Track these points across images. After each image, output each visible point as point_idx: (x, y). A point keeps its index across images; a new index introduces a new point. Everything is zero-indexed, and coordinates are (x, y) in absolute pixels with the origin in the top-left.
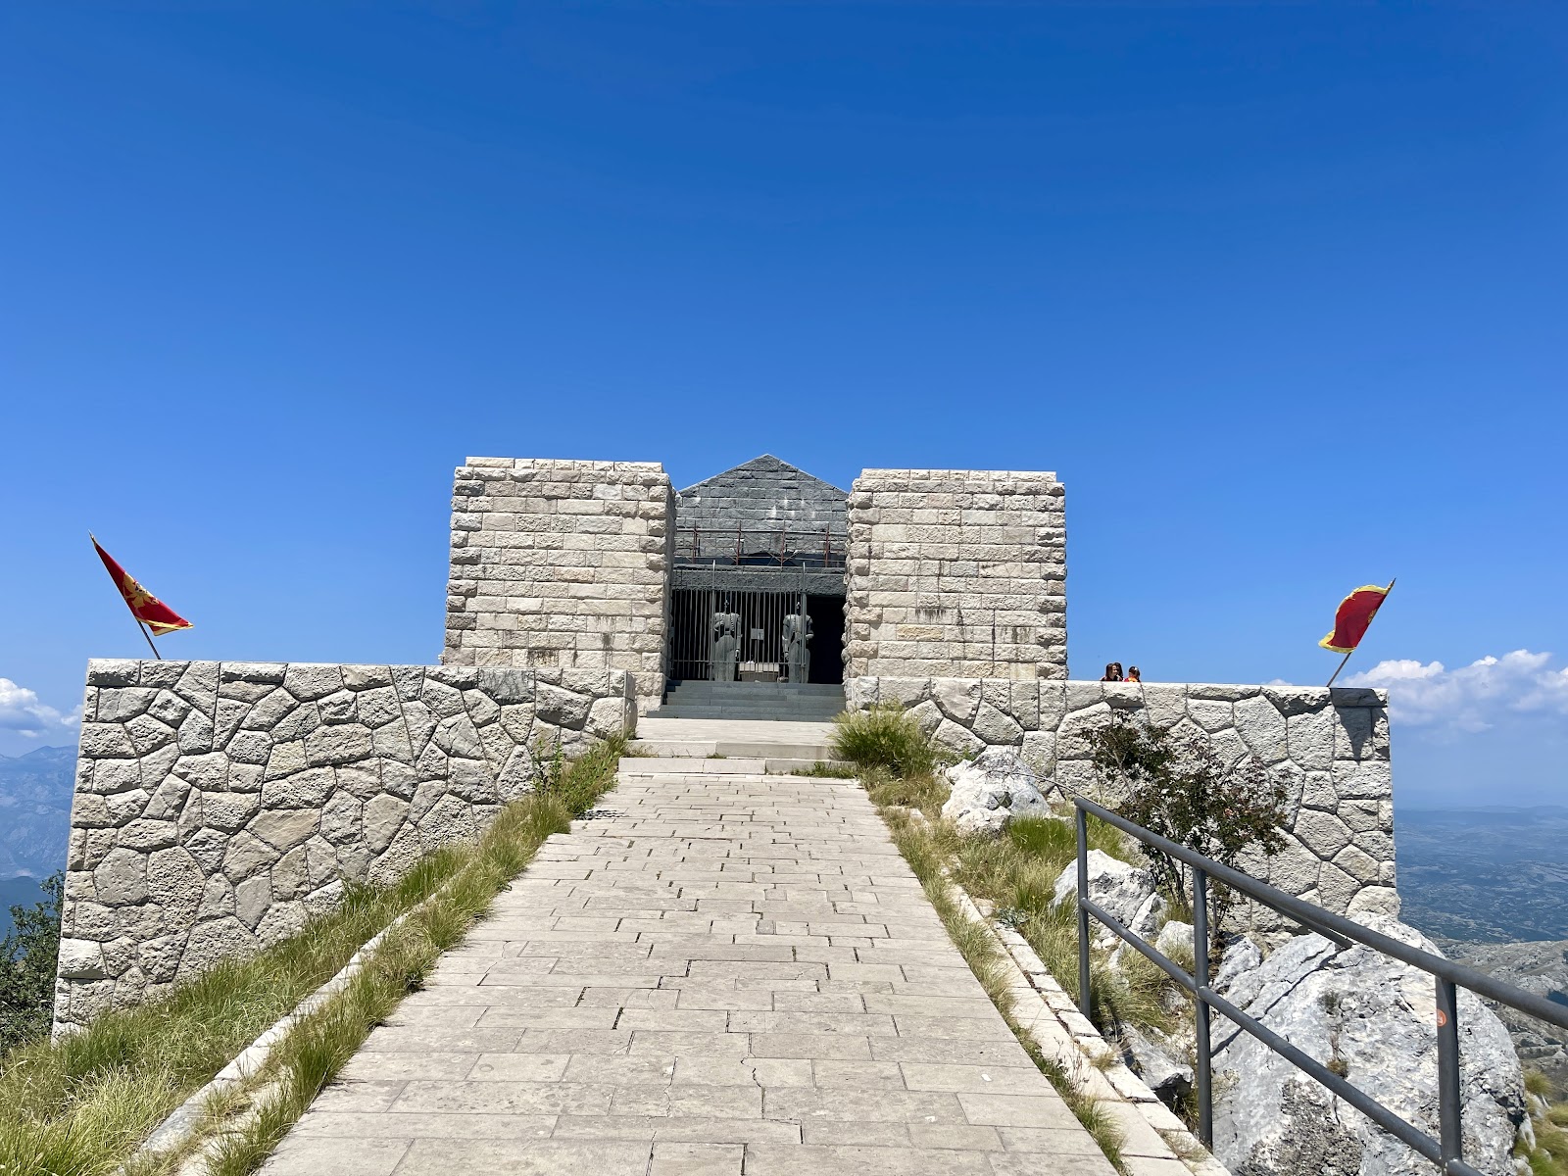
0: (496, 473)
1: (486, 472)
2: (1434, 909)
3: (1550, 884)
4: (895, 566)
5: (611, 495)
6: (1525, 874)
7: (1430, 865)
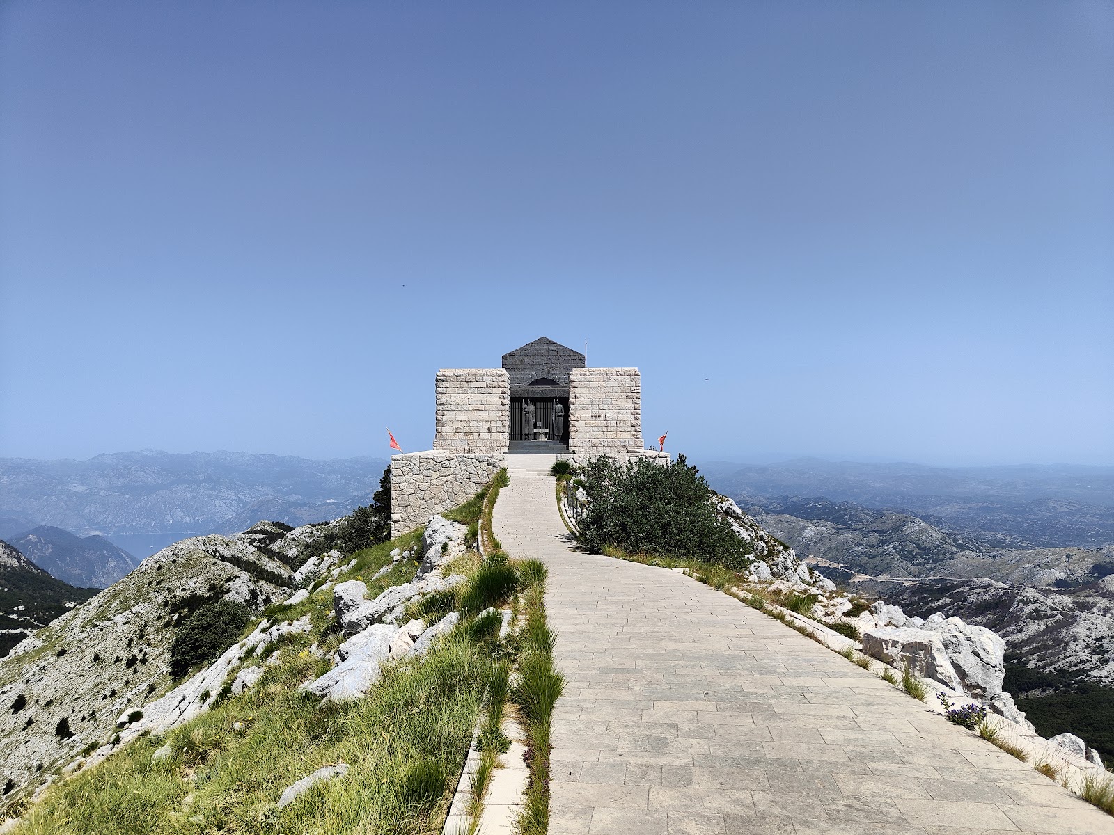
0: (450, 374)
1: (446, 374)
2: (985, 530)
3: (1060, 513)
4: (585, 402)
5: (488, 380)
6: (1045, 506)
7: (983, 503)
